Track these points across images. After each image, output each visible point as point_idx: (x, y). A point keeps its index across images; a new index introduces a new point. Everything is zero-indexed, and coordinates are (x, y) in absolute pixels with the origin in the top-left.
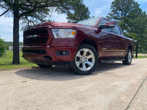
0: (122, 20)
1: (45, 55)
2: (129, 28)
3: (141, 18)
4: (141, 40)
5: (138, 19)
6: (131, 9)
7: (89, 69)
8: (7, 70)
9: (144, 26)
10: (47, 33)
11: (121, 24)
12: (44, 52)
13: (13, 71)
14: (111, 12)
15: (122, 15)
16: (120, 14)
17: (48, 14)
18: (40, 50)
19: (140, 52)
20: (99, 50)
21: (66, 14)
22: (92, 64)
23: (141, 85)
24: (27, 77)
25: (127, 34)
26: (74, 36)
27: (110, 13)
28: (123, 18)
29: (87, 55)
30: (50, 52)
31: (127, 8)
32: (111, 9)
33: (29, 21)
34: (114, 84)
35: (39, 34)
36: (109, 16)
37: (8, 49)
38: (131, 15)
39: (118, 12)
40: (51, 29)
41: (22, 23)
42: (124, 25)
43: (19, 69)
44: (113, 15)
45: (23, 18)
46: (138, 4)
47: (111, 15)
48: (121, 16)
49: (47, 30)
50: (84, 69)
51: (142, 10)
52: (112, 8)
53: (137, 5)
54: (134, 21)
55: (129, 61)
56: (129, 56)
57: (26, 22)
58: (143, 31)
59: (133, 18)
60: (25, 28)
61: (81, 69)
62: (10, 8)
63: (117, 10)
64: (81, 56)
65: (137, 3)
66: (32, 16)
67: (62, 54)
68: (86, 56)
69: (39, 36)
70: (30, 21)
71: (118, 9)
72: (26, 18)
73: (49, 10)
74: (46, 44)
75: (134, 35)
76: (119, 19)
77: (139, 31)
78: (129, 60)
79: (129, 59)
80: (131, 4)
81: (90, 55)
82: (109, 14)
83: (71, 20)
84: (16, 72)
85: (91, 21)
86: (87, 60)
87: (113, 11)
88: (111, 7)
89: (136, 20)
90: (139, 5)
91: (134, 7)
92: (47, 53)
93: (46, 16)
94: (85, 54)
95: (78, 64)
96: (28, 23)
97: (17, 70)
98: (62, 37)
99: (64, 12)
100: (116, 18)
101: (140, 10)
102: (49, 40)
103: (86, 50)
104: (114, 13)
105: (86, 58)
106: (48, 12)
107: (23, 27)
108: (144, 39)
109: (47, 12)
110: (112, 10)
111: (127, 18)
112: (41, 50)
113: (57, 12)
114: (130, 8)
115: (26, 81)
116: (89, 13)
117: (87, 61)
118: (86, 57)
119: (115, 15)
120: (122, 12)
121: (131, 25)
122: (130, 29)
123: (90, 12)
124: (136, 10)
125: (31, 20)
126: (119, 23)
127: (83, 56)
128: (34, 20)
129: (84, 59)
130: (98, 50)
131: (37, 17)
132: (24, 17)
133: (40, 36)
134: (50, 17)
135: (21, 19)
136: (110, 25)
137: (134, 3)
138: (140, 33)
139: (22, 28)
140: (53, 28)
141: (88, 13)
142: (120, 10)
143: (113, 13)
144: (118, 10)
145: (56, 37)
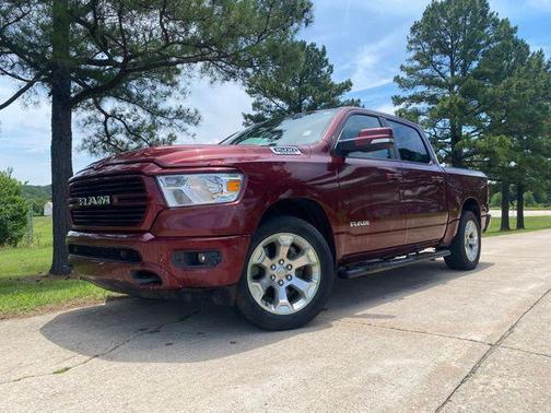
0: (456, 88)
1: (138, 267)
2: (484, 116)
3: (527, 78)
4: (530, 161)
5: (515, 81)
6: (487, 44)
7: (299, 305)
8: (15, 315)
9: (539, 107)
10: (144, 191)
11: (451, 105)
12: (134, 257)
13: (37, 318)
14: (410, 60)
15: (453, 68)
16: (445, 69)
17: (174, 84)
18: (120, 250)
19: (535, 203)
20: (338, 234)
21: (240, 82)
22: (310, 289)
23: (473, 371)
24: (78, 348)
25: (475, 142)
26: (236, 195)
27: (405, 64)
28: (458, 82)
29: (290, 256)
30: (154, 256)
31: (469, 43)
32: (411, 49)
33: (107, 116)
34: (374, 370)
35: (115, 193)
36: (404, 75)
37: (42, 214)
38: (487, 70)
39: (436, 58)
40: (154, 176)
41: (82, 123)
42: (461, 107)
43: (58, 309)
44: (420, 71)
45: (89, 105)
46: (512, 26)
47: (410, 71)
48: (449, 75)
49: (141, 180)
50: (283, 307)
51: (527, 47)
52: (413, 47)
53: (506, 31)
54: (500, 90)
55: (470, 254)
56: (471, 236)
57: (97, 121)
58: (534, 126)
59: (497, 77)
60: (96, 139)
61: (272, 309)
62: (37, 78)
63: (432, 53)
64: (267, 263)
65: (505, 23)
66: (117, 97)
67: (196, 262)
68: (286, 259)
69: (115, 200)
70: (113, 115)
71: (435, 47)
72: (98, 105)
73: (178, 72)
74: (142, 228)
75: (502, 144)
76: (441, 85)
77: (523, 126)
78: (467, 250)
79: (471, 246)
80: (485, 27)
81: (303, 254)
82: (402, 67)
83: (264, 99)
84: (46, 326)
85: (308, 129)
86: (292, 272)
87: (416, 58)
88: (411, 42)
89: (508, 87)
90: (516, 28)
91: (497, 39)
92: (145, 258)
93: (169, 94)
94: (283, 252)
95: (257, 291)
96: (105, 123)
97: (52, 316)
98: (195, 202)
99: (233, 74)
100: (429, 82)
101: (522, 48)
102: (150, 214)
103: (286, 239)
104: (422, 63)
105: (289, 267)
106: (176, 78)
107: (87, 138)
108: (542, 157)
109: (171, 79)
110: (413, 54)
111: (471, 79)
112: (124, 250)
113: (207, 78)
114: (483, 42)
115: (67, 369)
116: (331, 69)
117: (294, 275)
118: (287, 262)
119: (427, 71)
120: (452, 60)
121: (489, 105)
122: (485, 120)
123: (331, 67)
124: (506, 48)
125: (114, 112)
126: (444, 99)
127: (277, 259)
128: (127, 111)
129: (281, 271)
130: (335, 231)
131: (137, 101)
132: (91, 100)
133: (119, 200)
134: (182, 97)
135: (79, 109)
136: (374, 142)
137: (496, 23)
138: (527, 133)
139: (85, 141)
140: (163, 174)
141: (325, 69)
142: (445, 52)
143: (417, 63)
144: (437, 50)
145: (172, 202)
